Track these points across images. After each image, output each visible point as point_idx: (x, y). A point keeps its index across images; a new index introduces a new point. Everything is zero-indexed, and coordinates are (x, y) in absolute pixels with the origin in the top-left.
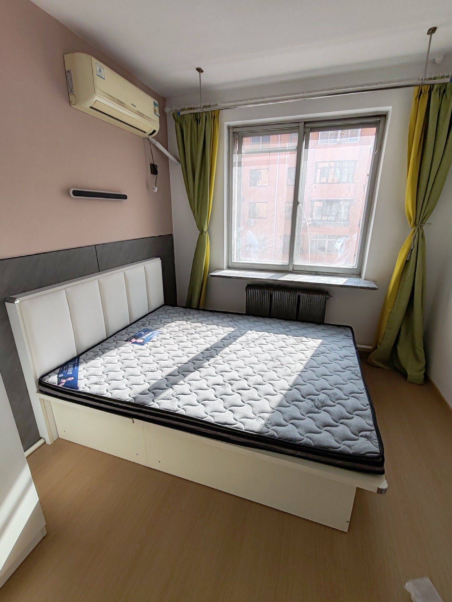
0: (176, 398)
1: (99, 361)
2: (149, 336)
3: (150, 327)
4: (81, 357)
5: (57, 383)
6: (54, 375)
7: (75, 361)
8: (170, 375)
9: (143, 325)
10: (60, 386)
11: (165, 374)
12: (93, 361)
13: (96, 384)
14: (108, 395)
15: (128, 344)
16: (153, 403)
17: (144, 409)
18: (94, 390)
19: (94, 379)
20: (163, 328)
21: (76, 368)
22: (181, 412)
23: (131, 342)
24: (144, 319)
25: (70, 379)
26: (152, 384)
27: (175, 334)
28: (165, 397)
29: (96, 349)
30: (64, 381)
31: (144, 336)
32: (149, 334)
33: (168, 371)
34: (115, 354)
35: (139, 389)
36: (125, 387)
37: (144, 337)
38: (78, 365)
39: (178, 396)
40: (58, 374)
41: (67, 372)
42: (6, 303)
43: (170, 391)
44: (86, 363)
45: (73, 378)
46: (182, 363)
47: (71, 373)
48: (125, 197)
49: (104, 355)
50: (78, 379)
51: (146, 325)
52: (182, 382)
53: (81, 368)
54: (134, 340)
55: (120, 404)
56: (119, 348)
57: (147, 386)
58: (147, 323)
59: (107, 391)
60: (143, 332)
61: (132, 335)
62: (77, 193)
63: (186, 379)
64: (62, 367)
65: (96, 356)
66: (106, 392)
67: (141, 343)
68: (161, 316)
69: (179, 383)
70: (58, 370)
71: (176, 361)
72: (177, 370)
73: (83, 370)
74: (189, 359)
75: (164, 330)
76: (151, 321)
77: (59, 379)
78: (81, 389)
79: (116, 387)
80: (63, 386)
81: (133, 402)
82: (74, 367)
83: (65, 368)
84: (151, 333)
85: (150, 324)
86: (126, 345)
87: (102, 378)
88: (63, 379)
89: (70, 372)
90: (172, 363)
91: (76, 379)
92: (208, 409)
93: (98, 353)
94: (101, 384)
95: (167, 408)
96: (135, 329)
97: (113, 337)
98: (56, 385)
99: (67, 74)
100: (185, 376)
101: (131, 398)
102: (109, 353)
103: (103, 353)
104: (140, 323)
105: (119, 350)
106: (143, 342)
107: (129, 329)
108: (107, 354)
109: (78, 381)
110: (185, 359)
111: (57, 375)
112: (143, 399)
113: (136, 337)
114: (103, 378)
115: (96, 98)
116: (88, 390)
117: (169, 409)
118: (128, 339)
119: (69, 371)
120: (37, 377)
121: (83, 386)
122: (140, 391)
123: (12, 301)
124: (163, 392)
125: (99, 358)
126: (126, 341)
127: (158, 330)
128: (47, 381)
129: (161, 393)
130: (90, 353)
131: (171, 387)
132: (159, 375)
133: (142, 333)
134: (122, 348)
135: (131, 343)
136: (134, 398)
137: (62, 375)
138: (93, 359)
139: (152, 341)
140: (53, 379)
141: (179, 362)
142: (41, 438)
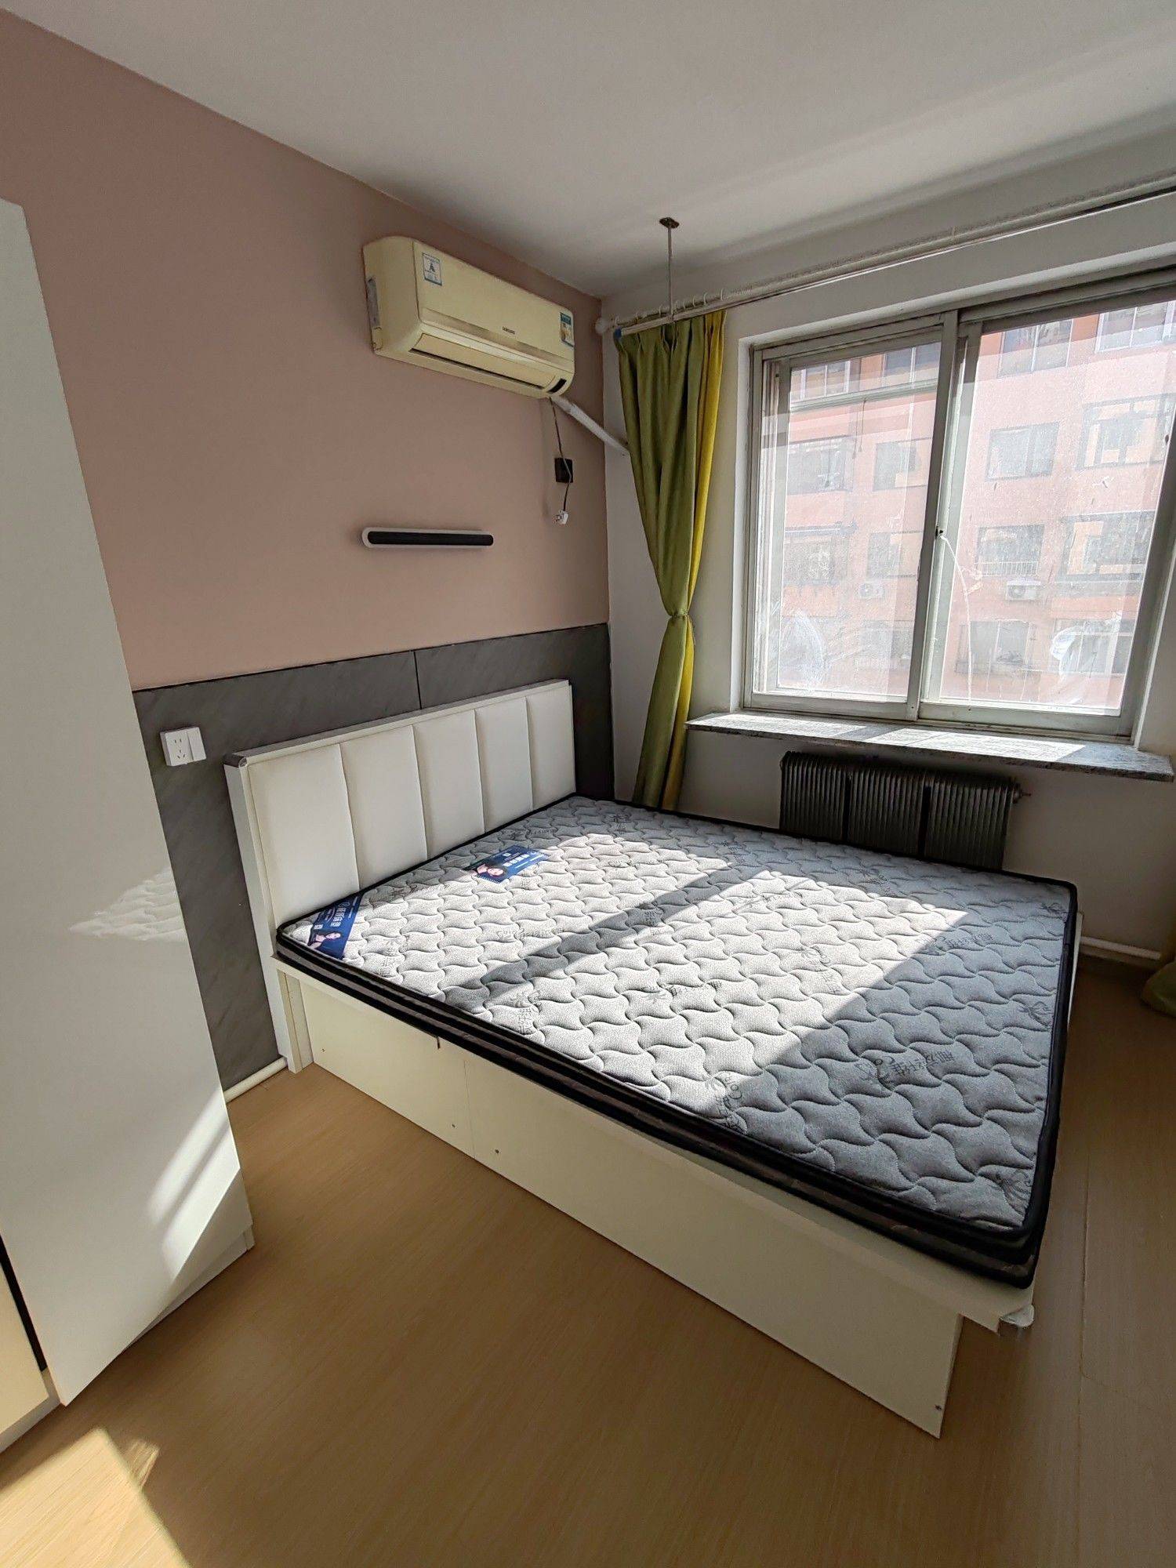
0: (536, 1005)
1: (400, 906)
2: (519, 863)
3: (527, 844)
4: (367, 894)
5: (307, 941)
6: (306, 925)
7: (351, 902)
8: (538, 954)
9: (514, 837)
10: (312, 947)
11: (526, 951)
12: (388, 905)
13: (380, 952)
14: (398, 980)
15: (470, 877)
16: (483, 1008)
17: (460, 1020)
18: (373, 964)
19: (379, 942)
20: (556, 847)
21: (350, 915)
22: (538, 1037)
23: (477, 871)
24: (519, 825)
25: (332, 936)
26: (491, 968)
27: (578, 864)
28: (511, 1000)
29: (401, 881)
30: (321, 939)
31: (508, 861)
32: (519, 859)
33: (537, 944)
34: (436, 896)
35: (461, 975)
36: (437, 967)
37: (507, 865)
38: (356, 911)
39: (539, 1003)
40: (314, 924)
41: (332, 921)
42: (225, 766)
43: (527, 989)
44: (374, 907)
45: (338, 935)
46: (573, 929)
47: (338, 925)
48: (487, 541)
49: (414, 895)
50: (350, 938)
51: (520, 838)
52: (560, 973)
53: (360, 917)
54: (483, 869)
55: (418, 1002)
56: (447, 883)
57: (482, 971)
58: (524, 833)
59: (398, 971)
60: (508, 852)
61: (485, 856)
62: (376, 538)
63: (571, 968)
64: (325, 911)
65: (396, 895)
66: (394, 972)
67: (496, 876)
68: (558, 820)
69: (551, 974)
70: (316, 915)
71: (561, 926)
72: (557, 944)
73: (362, 921)
74: (592, 923)
75: (556, 852)
76: (534, 830)
77: (314, 932)
78: (347, 960)
79: (417, 964)
80: (317, 949)
81: (443, 1000)
82: (347, 913)
83: (329, 913)
84: (526, 856)
85: (530, 836)
86: (463, 878)
87: (394, 943)
88: (320, 935)
89: (337, 922)
90: (550, 929)
91: (345, 937)
92: (599, 1041)
93: (402, 891)
94: (389, 955)
95: (508, 1025)
96: (493, 846)
97: (442, 859)
98: (306, 945)
99: (368, 287)
100: (570, 960)
101: (440, 992)
102: (424, 891)
103: (413, 890)
104: (508, 831)
105: (446, 886)
106: (502, 875)
107: (481, 844)
108: (419, 893)
109: (348, 943)
110: (584, 923)
111: (311, 926)
112: (463, 997)
113: (490, 863)
114: (397, 942)
115: (425, 328)
116: (361, 964)
117: (512, 1026)
118: (472, 865)
119: (336, 919)
120: (274, 924)
121: (355, 953)
122: (463, 980)
123: (237, 762)
124: (509, 989)
125: (401, 900)
126: (466, 869)
127: (543, 851)
128: (291, 936)
129: (504, 991)
130: (387, 889)
131: (531, 981)
132: (515, 951)
133: (505, 855)
134: (454, 885)
135: (476, 874)
136: (447, 993)
137: (320, 927)
138: (389, 902)
139: (522, 875)
140: (302, 933)
141: (566, 929)
142: (280, 1057)
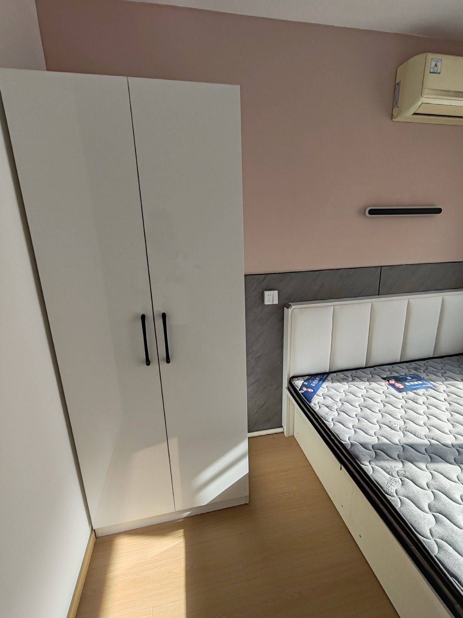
0: (401, 479)
1: (344, 386)
2: (415, 385)
3: (423, 375)
4: (331, 374)
6: (301, 380)
7: (323, 376)
8: (411, 446)
9: (416, 369)
11: (405, 441)
12: (339, 384)
13: (327, 407)
14: (331, 425)
15: (384, 383)
16: (368, 464)
17: (354, 464)
18: (322, 411)
19: (329, 401)
20: (441, 383)
21: (320, 383)
22: (396, 501)
23: (389, 382)
24: (422, 363)
25: (310, 390)
26: (380, 442)
27: (454, 399)
28: (386, 467)
29: (349, 374)
30: (305, 389)
31: (409, 382)
32: (416, 383)
33: (413, 440)
34: (363, 387)
35: (363, 437)
36: (351, 427)
38: (324, 381)
39: (404, 479)
40: (305, 381)
41: (312, 383)
42: (285, 308)
43: (398, 466)
44: (332, 382)
45: (312, 391)
46: (440, 441)
47: (314, 385)
48: (439, 211)
49: (353, 383)
50: (317, 394)
51: (419, 371)
52: (423, 466)
53: (325, 385)
54: (392, 382)
55: (336, 442)
56: (371, 383)
57: (374, 440)
58: (423, 369)
59: (332, 420)
60: (410, 377)
62: (373, 212)
63: (432, 466)
64: (312, 376)
65: (344, 380)
66: (330, 420)
67: (399, 388)
68: (448, 367)
69: (416, 464)
70: (307, 377)
71: (432, 434)
72: (427, 445)
73: (325, 387)
74: (455, 442)
75: (442, 387)
76: (430, 368)
78: (312, 404)
79: (342, 421)
81: (349, 447)
82: (320, 381)
83: (312, 378)
84: (420, 382)
85: (426, 371)
86: (381, 383)
87: (335, 405)
88: (305, 387)
89: (314, 383)
90: (424, 434)
93: (347, 379)
94: (331, 410)
95: (380, 483)
96: (403, 371)
97: (373, 369)
99: (396, 87)
100: (432, 460)
101: (349, 442)
102: (358, 383)
103: (353, 380)
104: (413, 365)
106: (403, 389)
107: (396, 367)
108: (355, 383)
110: (449, 440)
111: (303, 382)
112: (360, 451)
114: (337, 404)
115: (424, 100)
116: (317, 409)
117: (382, 485)
118: (387, 377)
120: (290, 375)
121: (316, 402)
122: (362, 441)
123: (288, 307)
124: (387, 460)
125: (346, 383)
126: (384, 379)
127: (433, 383)
128: (294, 383)
129: (384, 460)
130: (341, 375)
131: (402, 462)
132: (398, 438)
133: (408, 378)
134: (374, 385)
136: (352, 445)
138: (340, 382)
139: (415, 393)
140: (299, 383)
141: (435, 438)
142: (282, 427)
